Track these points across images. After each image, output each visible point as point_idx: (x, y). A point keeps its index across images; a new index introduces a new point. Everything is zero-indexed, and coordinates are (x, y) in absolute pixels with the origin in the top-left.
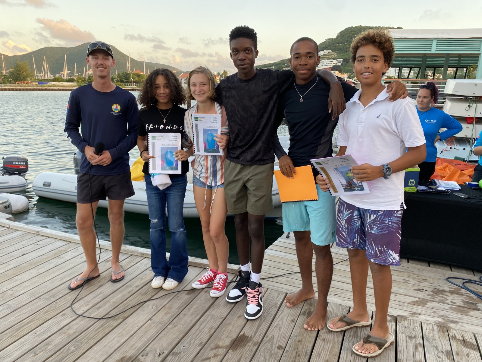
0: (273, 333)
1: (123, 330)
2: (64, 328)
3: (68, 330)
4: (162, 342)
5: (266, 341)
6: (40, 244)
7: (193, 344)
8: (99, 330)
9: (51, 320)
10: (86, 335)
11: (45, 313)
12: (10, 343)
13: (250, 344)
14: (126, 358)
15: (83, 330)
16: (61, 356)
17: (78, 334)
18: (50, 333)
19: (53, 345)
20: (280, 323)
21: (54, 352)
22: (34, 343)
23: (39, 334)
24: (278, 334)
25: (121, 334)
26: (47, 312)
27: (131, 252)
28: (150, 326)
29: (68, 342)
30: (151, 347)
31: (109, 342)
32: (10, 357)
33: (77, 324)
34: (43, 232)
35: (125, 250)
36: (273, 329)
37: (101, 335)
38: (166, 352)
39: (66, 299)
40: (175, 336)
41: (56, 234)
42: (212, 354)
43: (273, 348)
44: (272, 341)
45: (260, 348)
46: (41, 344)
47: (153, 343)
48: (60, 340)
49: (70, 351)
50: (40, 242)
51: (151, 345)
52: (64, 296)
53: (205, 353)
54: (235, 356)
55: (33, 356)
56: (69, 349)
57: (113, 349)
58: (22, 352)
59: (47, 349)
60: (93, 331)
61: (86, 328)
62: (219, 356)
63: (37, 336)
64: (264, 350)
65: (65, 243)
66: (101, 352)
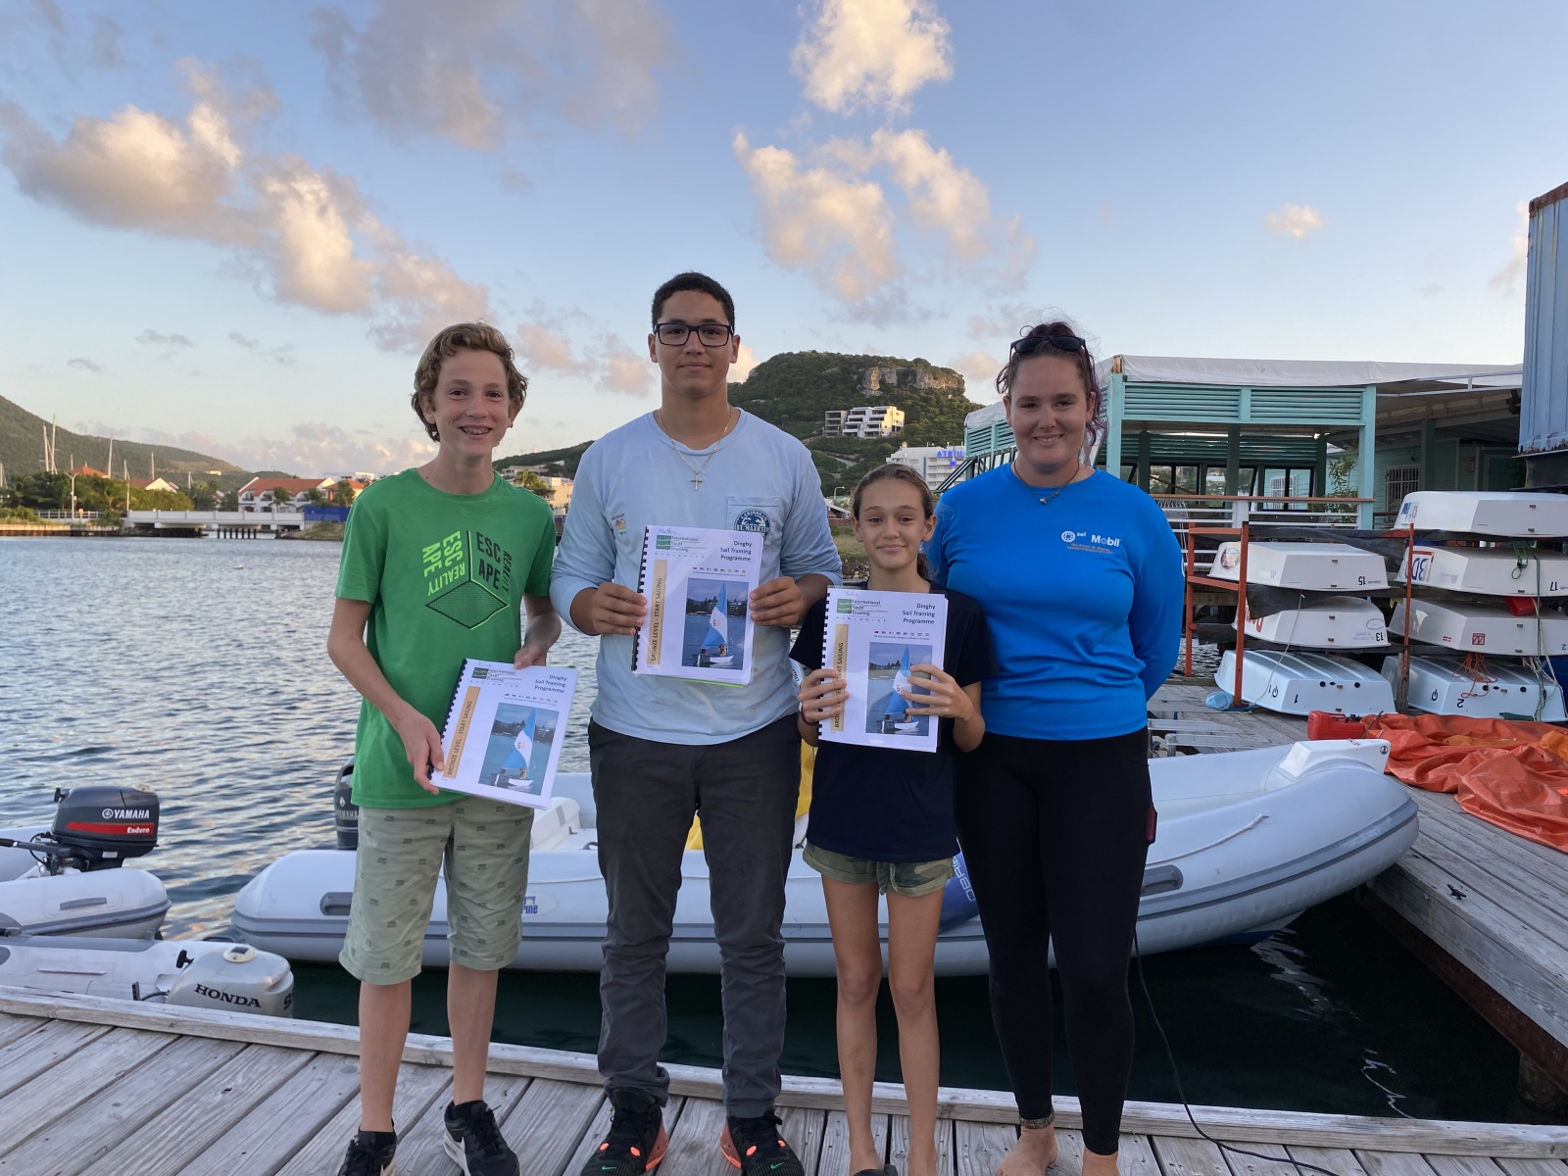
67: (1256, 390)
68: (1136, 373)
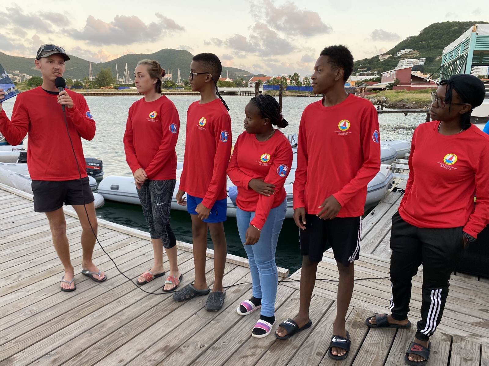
0: (314, 339)
1: (170, 321)
2: (118, 314)
3: (121, 315)
4: (204, 336)
5: (305, 346)
6: (105, 237)
7: (233, 341)
8: (148, 319)
9: (108, 305)
10: (137, 322)
11: (103, 299)
12: (71, 323)
13: (289, 347)
14: (169, 348)
15: (134, 318)
16: (112, 339)
17: (129, 321)
18: (106, 317)
19: (107, 328)
20: (323, 329)
21: (107, 335)
22: (92, 324)
23: (96, 317)
24: (319, 340)
25: (167, 324)
26: (105, 298)
27: (185, 249)
28: (195, 320)
29: (120, 326)
30: (193, 339)
31: (156, 331)
32: (69, 334)
33: (129, 311)
34: (109, 226)
35: (180, 246)
36: (315, 336)
37: (149, 324)
38: (206, 346)
39: (122, 288)
40: (217, 331)
41: (120, 228)
42: (250, 352)
43: (312, 354)
44: (312, 347)
45: (298, 352)
46: (97, 326)
47: (195, 336)
48: (113, 324)
49: (121, 335)
50: (106, 235)
51: (193, 338)
52: (121, 285)
53: (244, 351)
54: (272, 357)
55: (89, 336)
56: (119, 333)
57: (159, 338)
58: (80, 331)
59: (102, 331)
60: (143, 319)
61: (137, 316)
62: (257, 356)
63: (94, 318)
64: (303, 355)
65: (127, 236)
66: (147, 339)
68: (483, 32)
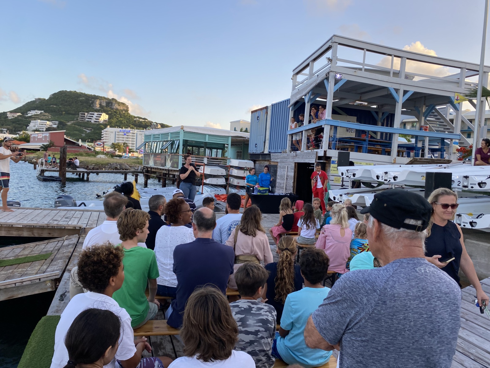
67: (209, 135)
68: (186, 130)
